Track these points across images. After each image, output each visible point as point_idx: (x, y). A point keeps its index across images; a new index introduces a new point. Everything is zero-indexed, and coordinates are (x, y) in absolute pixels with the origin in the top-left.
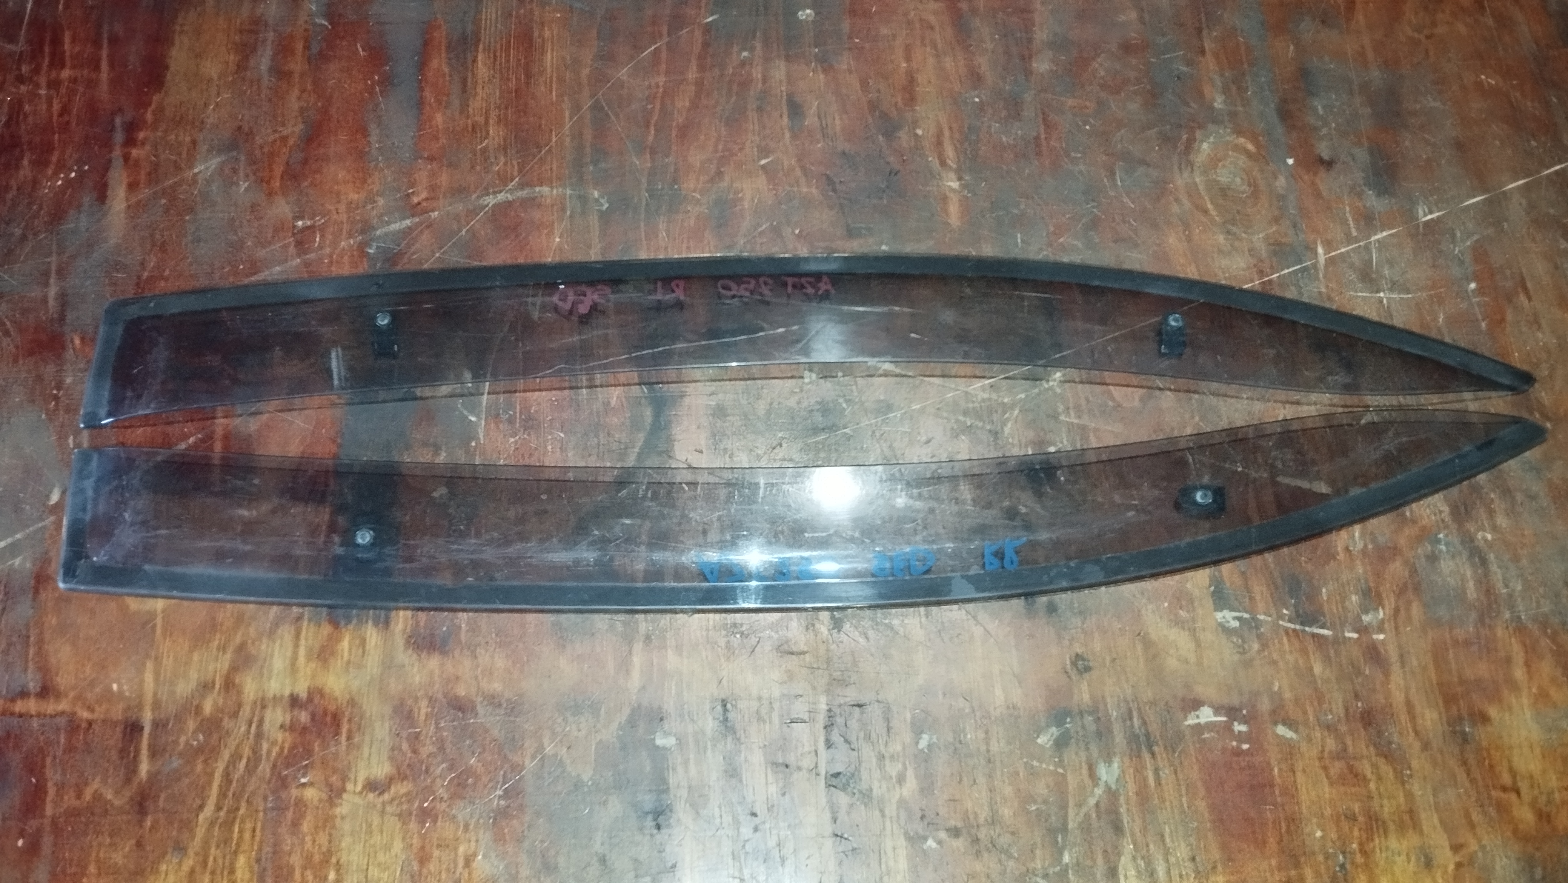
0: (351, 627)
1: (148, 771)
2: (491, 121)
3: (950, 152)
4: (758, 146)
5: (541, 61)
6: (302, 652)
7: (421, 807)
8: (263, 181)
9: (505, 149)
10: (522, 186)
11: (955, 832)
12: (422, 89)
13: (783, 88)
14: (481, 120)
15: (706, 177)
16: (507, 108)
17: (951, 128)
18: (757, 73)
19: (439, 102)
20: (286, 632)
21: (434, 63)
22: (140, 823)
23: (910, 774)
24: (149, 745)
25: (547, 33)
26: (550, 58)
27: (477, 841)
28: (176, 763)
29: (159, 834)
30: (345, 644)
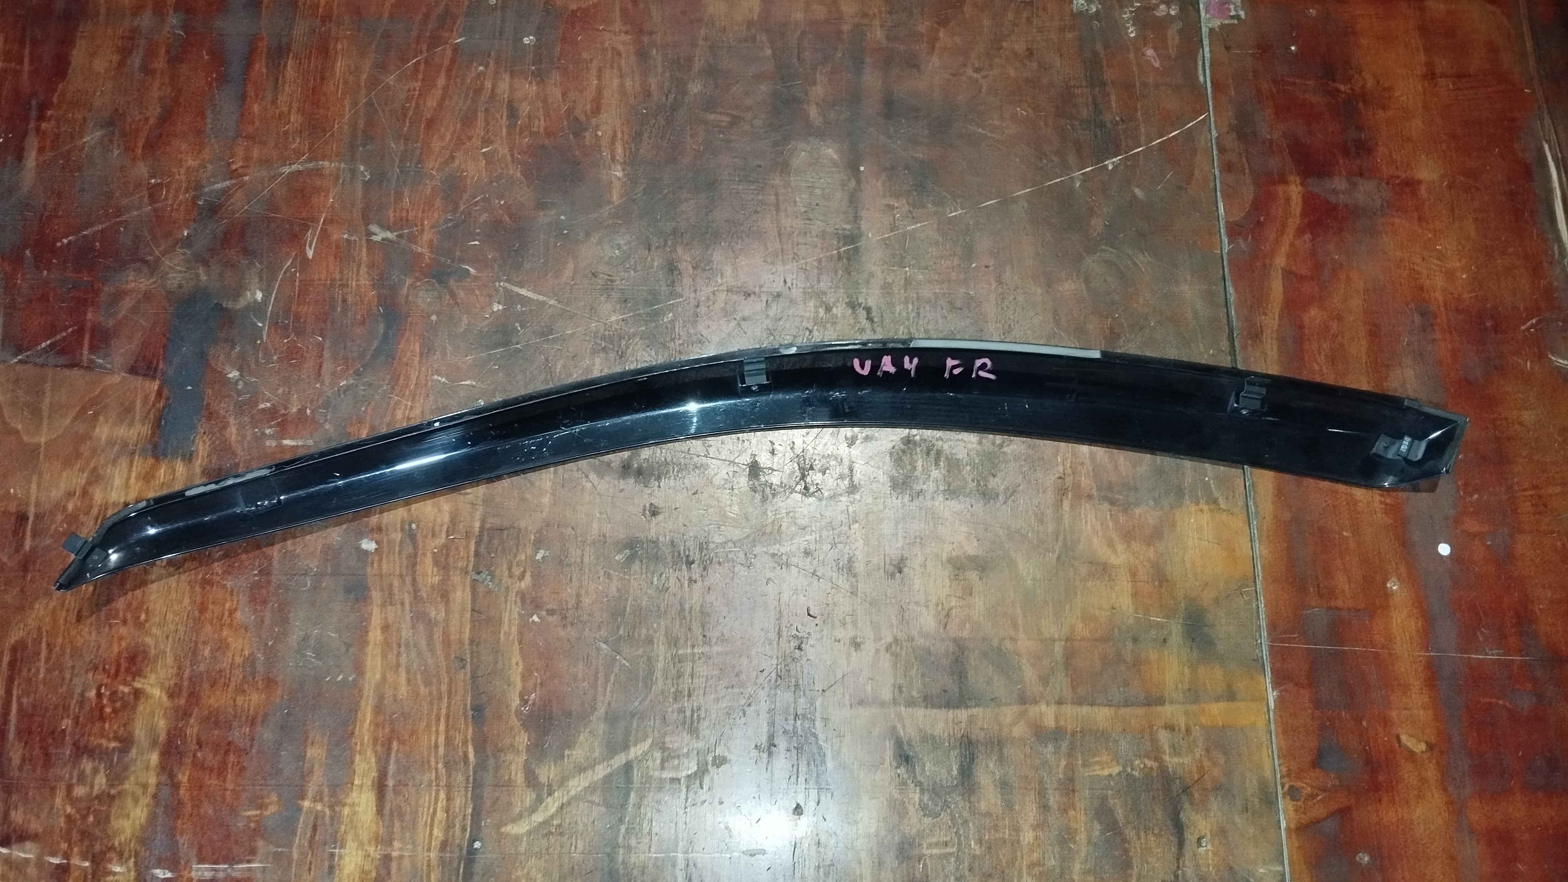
0: (166, 461)
1: (31, 546)
2: (293, 110)
3: (619, 150)
4: (483, 138)
5: (333, 67)
6: (133, 475)
7: (203, 579)
8: (129, 149)
9: (301, 132)
10: (310, 160)
11: (551, 612)
12: (245, 86)
13: (506, 96)
14: (285, 109)
15: (443, 160)
16: (304, 102)
17: (623, 132)
18: (488, 85)
19: (257, 96)
20: (124, 462)
21: (257, 67)
22: (24, 578)
23: (528, 574)
24: (32, 529)
25: (339, 46)
26: (340, 65)
27: (238, 601)
28: (48, 541)
29: (35, 586)
30: (162, 471)
